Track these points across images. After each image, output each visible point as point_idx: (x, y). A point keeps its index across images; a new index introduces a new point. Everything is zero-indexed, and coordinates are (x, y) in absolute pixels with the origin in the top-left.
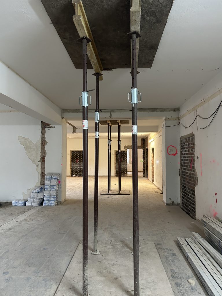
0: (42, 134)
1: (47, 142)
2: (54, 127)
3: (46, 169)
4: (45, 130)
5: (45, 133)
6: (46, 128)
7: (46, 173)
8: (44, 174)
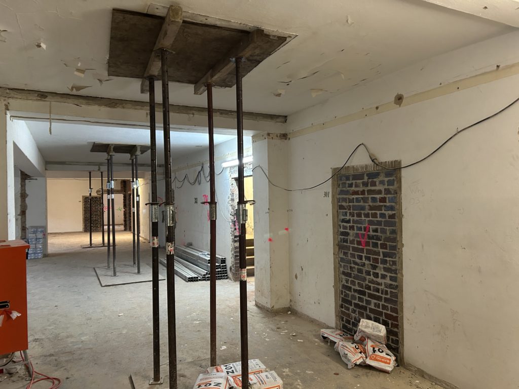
0: (22, 186)
1: (28, 195)
2: (36, 179)
3: (27, 223)
4: (25, 182)
5: (25, 185)
6: (26, 180)
7: (27, 226)
8: (26, 228)
